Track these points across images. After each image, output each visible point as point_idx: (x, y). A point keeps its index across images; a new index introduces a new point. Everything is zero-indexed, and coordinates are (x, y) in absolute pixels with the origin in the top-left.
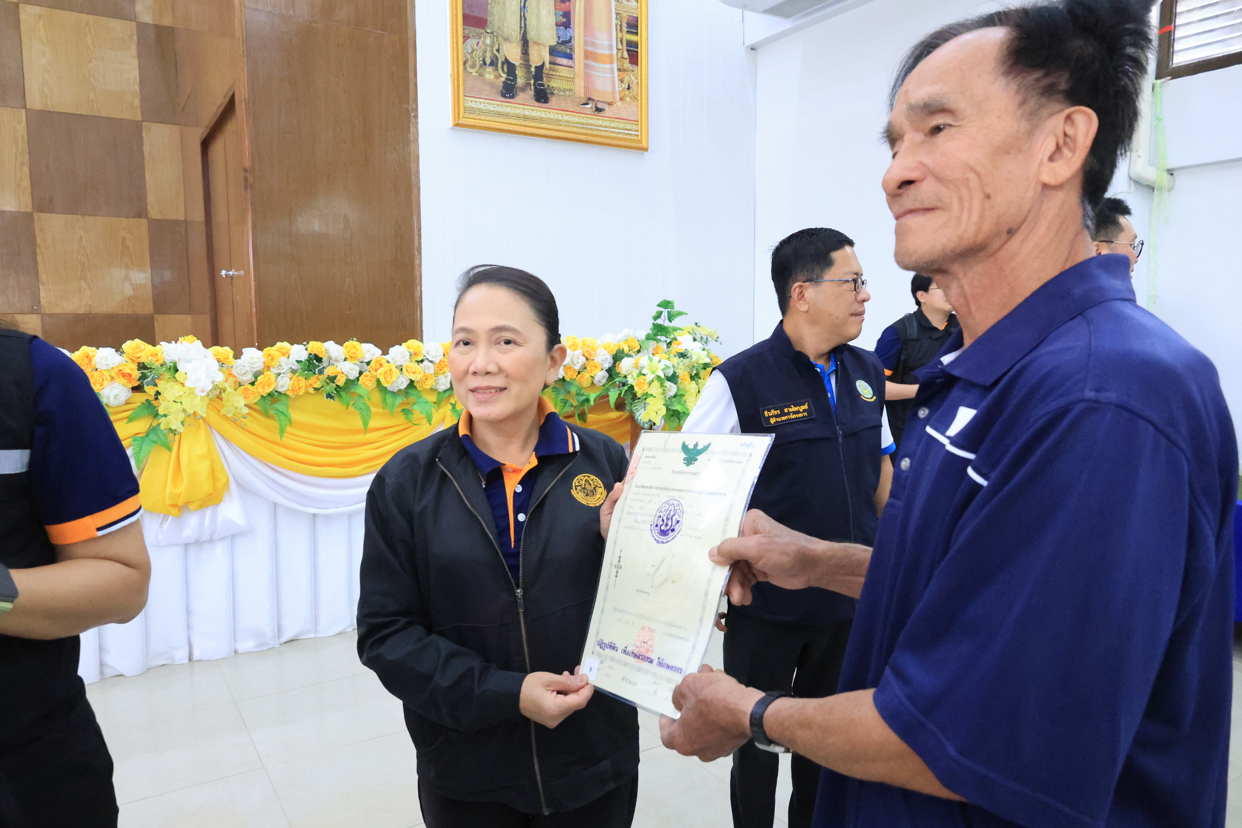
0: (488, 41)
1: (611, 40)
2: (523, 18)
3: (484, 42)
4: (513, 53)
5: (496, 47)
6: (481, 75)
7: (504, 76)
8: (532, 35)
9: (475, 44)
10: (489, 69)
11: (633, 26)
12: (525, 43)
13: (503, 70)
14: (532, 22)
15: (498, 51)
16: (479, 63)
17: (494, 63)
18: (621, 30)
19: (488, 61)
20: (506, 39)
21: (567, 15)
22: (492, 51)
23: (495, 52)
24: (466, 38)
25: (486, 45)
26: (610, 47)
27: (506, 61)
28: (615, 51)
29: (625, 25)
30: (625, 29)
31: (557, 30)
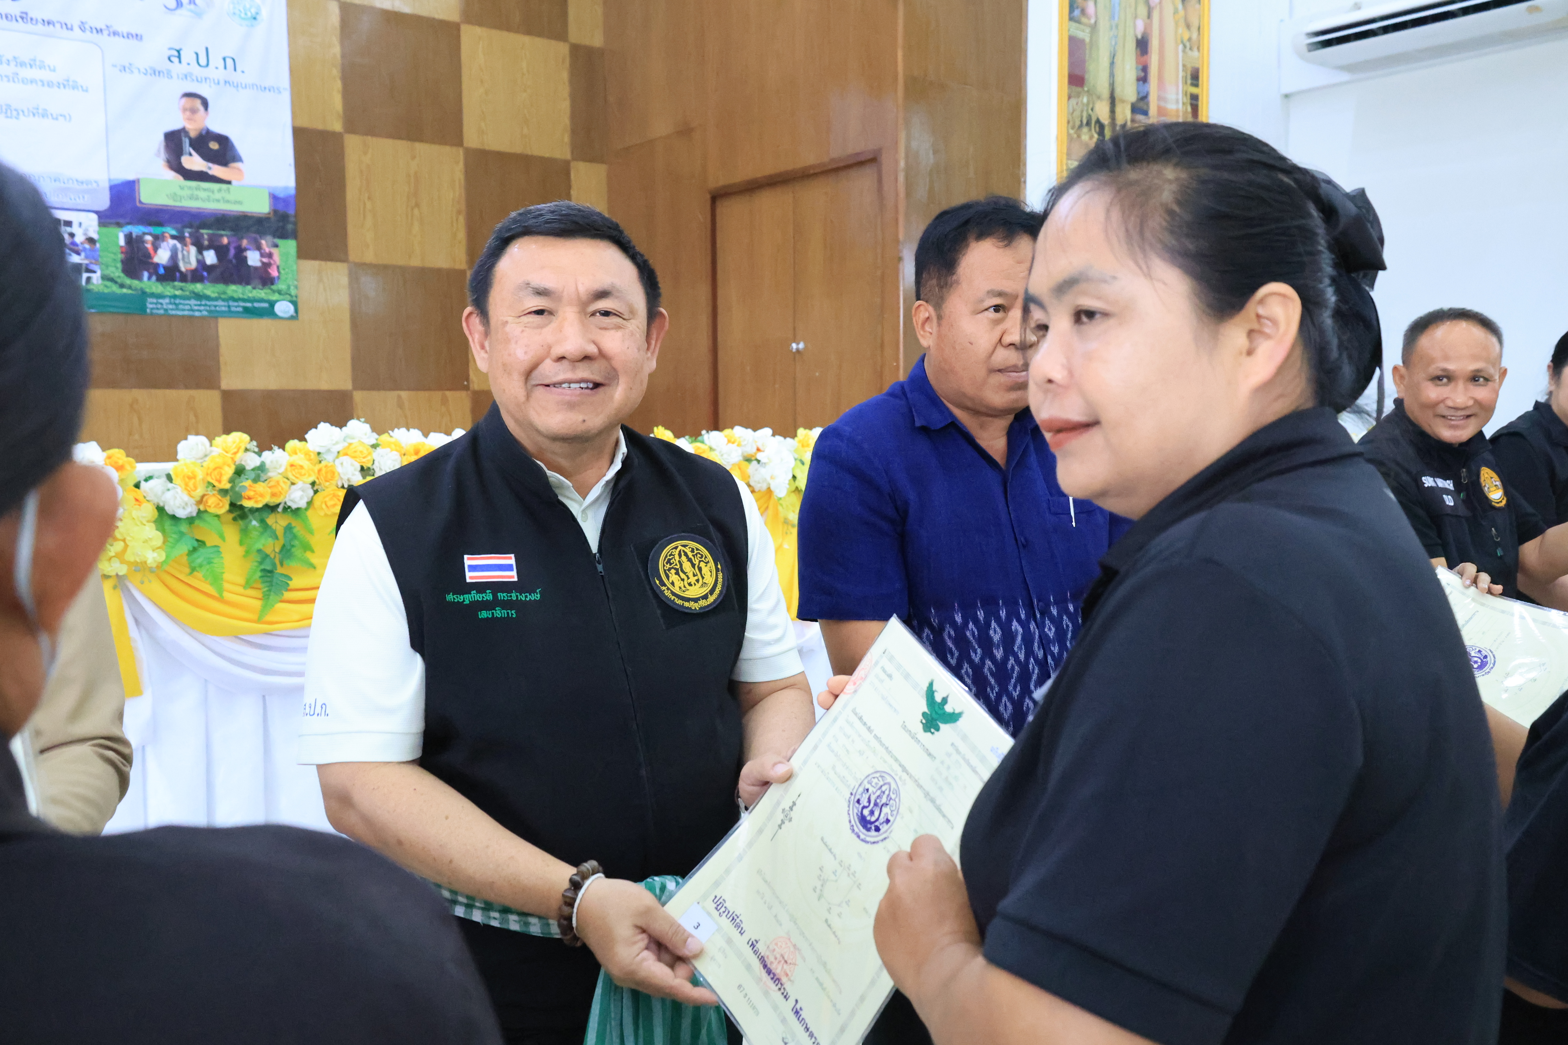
0: (1085, 100)
1: (1177, 94)
2: (1112, 75)
3: (1082, 101)
4: (1102, 111)
5: (1091, 106)
6: (1079, 136)
7: (1096, 136)
8: (1118, 92)
9: (1075, 103)
10: (1085, 130)
11: (1195, 77)
12: (1112, 101)
13: (1095, 131)
14: (1118, 79)
15: (1092, 110)
16: (1078, 123)
17: (1088, 124)
18: (1186, 83)
19: (1085, 122)
20: (1099, 98)
21: (1145, 69)
22: (1087, 110)
23: (1090, 111)
24: (1069, 98)
25: (1083, 104)
26: (1177, 102)
27: (1098, 121)
28: (1180, 106)
29: (1189, 77)
30: (1189, 81)
31: (1138, 84)
